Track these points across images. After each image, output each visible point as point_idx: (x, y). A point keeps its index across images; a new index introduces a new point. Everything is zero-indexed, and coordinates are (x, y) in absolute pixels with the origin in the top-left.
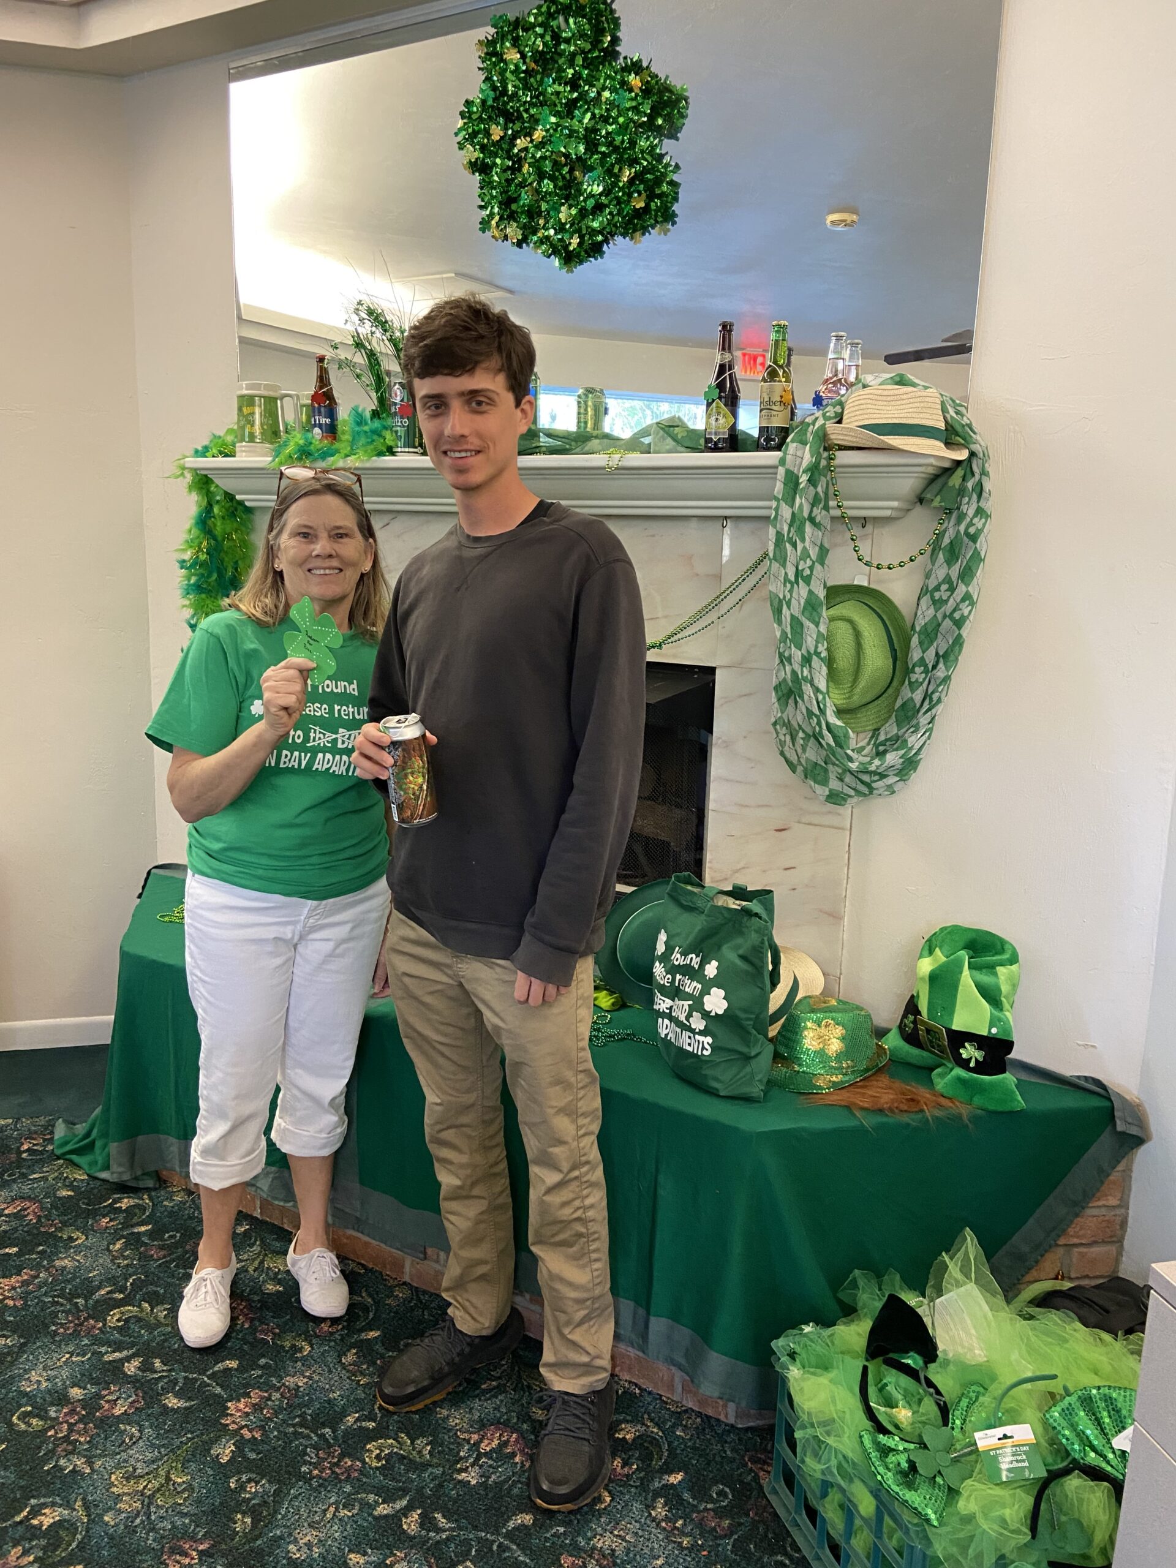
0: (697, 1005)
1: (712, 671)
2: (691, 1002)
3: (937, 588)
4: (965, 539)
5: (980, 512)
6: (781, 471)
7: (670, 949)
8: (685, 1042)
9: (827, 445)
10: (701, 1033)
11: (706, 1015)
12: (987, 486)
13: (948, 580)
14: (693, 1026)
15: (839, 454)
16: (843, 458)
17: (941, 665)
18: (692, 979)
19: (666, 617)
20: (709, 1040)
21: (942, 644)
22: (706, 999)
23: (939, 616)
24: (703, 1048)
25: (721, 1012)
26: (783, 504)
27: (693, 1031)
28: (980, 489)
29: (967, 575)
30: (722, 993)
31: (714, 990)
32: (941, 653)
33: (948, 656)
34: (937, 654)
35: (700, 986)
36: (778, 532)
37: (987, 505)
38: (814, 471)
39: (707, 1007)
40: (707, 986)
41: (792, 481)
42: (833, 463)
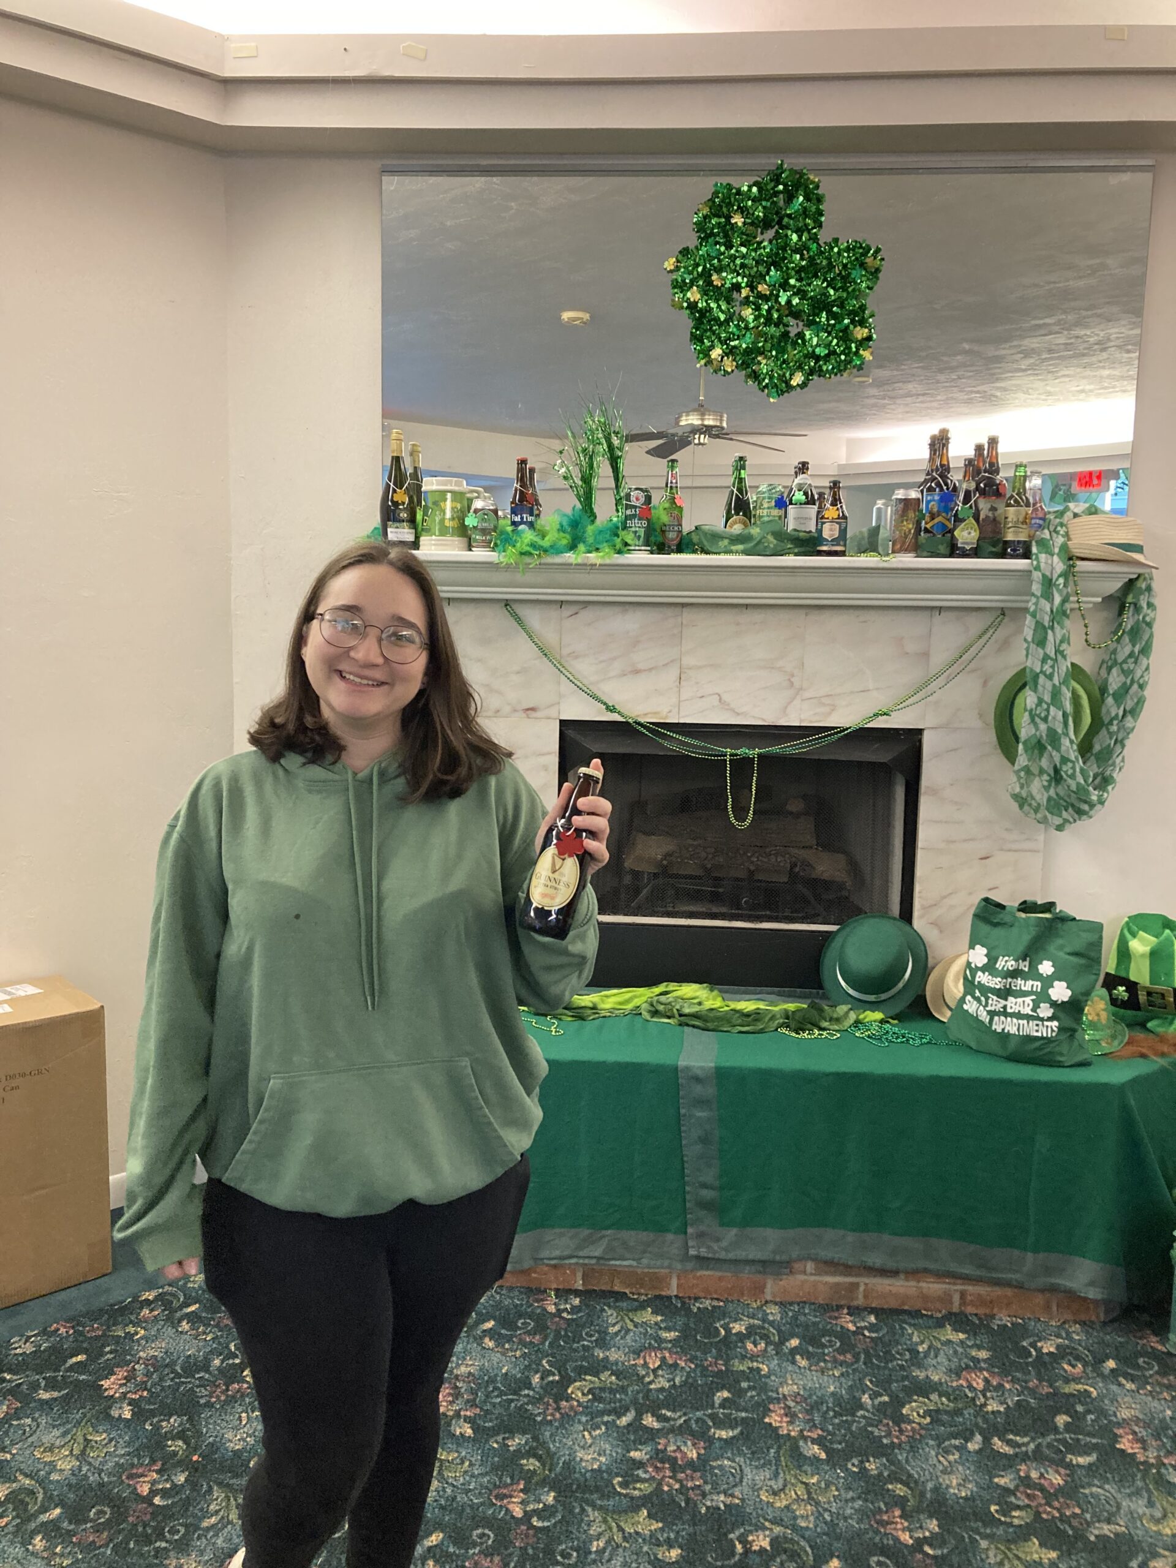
0: (1042, 997)
1: (920, 732)
2: (1034, 997)
3: (1125, 661)
4: (1144, 625)
5: (1150, 605)
6: (1037, 575)
7: (992, 959)
8: (1032, 1029)
9: (1071, 558)
10: (1050, 1019)
11: (1054, 1004)
12: (1154, 585)
13: (1131, 655)
14: (1041, 1015)
15: (1079, 563)
16: (1081, 565)
17: (1129, 718)
18: (1025, 979)
19: (877, 689)
20: (1056, 1023)
21: (1129, 704)
22: (1051, 991)
23: (1128, 682)
24: (1052, 1031)
25: (1066, 999)
26: (1043, 601)
27: (1042, 1020)
28: (1149, 589)
29: (1146, 651)
30: (1064, 984)
31: (1056, 983)
32: (1128, 709)
33: (1133, 713)
34: (1125, 710)
35: (1039, 984)
36: (1037, 622)
37: (1155, 601)
38: (1065, 575)
39: (1054, 998)
40: (1048, 982)
41: (1048, 583)
42: (1076, 569)
